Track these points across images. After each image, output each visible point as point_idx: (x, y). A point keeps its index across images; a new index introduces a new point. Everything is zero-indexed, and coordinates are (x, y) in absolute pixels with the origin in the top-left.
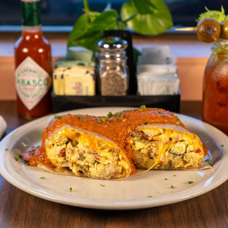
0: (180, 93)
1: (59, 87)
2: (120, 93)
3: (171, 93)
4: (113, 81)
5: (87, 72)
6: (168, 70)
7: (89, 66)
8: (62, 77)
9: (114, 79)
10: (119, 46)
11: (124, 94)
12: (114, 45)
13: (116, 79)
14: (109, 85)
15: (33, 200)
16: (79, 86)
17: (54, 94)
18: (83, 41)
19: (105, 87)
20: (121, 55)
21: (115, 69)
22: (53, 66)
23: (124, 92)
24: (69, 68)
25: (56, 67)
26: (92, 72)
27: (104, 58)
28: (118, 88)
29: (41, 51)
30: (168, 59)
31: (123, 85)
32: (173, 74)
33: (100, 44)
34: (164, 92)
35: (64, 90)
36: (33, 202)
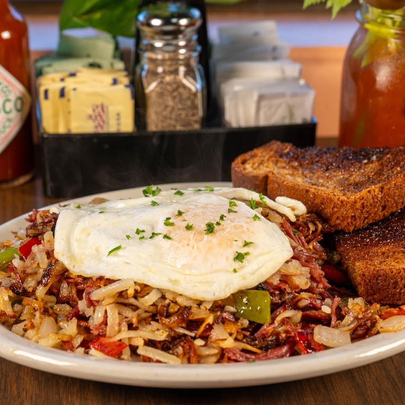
0: (316, 120)
1: (56, 115)
2: (189, 124)
3: (298, 120)
4: (174, 98)
5: (115, 82)
6: (283, 72)
7: (112, 69)
8: (62, 93)
9: (175, 94)
10: (184, 22)
11: (197, 126)
12: (174, 20)
13: (180, 94)
14: (166, 107)
15: (32, 378)
16: (100, 111)
17: (45, 132)
18: (97, 16)
19: (156, 113)
20: (189, 41)
21: (176, 72)
22: (33, 73)
23: (196, 122)
24: (73, 75)
25: (40, 73)
26: (126, 81)
27: (152, 48)
28: (183, 114)
29: (6, 35)
30: (275, 49)
31: (195, 107)
32: (296, 80)
33: (141, 17)
34: (284, 118)
35: (67, 122)
36: (32, 381)
